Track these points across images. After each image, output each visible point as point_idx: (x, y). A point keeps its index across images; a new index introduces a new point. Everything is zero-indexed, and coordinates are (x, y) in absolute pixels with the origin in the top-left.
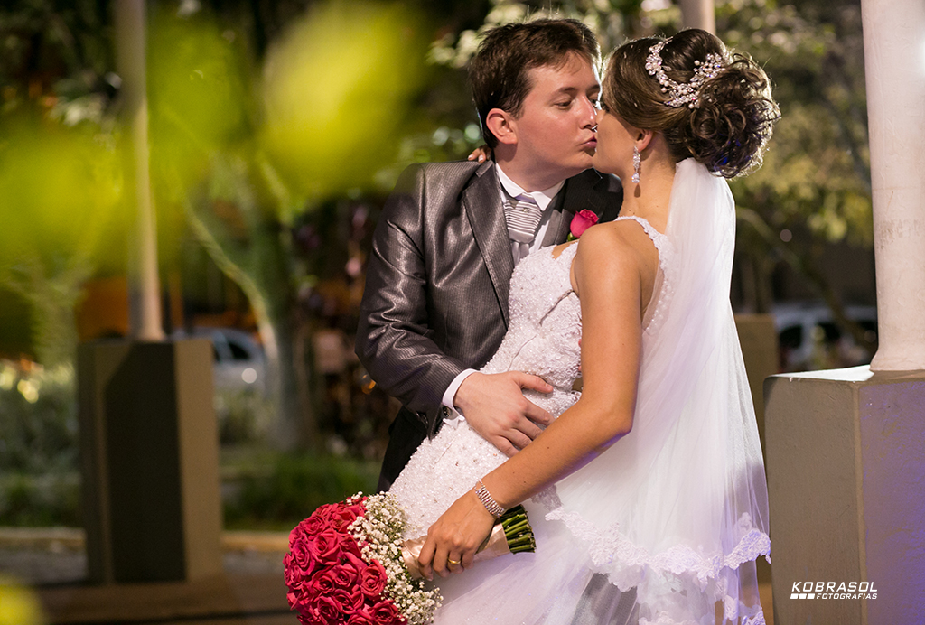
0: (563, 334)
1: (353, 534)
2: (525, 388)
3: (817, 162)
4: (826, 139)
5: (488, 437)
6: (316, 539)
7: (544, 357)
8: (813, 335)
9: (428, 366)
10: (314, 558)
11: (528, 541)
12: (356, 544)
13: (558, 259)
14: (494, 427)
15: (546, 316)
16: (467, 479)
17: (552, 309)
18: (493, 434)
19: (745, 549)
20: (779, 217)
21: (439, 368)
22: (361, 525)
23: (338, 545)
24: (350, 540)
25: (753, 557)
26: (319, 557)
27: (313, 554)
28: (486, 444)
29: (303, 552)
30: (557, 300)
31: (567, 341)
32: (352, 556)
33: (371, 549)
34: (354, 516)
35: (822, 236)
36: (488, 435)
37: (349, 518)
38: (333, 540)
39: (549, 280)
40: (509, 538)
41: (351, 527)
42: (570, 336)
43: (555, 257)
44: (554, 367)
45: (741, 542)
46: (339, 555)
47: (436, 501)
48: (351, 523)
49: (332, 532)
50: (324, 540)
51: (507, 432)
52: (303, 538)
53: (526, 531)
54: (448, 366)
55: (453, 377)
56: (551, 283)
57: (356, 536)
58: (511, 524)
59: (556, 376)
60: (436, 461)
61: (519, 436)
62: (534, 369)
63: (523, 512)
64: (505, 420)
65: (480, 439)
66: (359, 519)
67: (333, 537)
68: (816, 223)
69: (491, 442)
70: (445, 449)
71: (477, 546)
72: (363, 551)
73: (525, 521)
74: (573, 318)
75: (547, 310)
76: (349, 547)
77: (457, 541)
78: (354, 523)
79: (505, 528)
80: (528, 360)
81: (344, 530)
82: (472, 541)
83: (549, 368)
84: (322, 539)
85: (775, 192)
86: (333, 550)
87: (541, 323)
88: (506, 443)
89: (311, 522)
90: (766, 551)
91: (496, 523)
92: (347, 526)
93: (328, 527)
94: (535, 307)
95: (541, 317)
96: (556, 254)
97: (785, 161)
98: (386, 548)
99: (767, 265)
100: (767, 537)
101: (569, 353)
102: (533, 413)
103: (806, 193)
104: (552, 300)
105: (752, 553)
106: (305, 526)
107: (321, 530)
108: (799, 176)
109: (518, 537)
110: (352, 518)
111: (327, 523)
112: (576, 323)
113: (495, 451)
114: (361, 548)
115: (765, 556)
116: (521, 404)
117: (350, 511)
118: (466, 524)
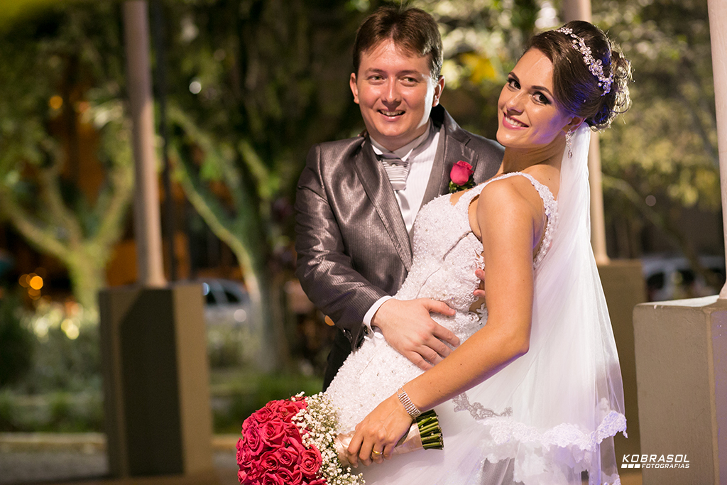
0: (463, 267)
1: (296, 423)
2: (432, 312)
3: (675, 143)
4: (681, 126)
5: (404, 352)
6: (265, 426)
7: (447, 286)
8: (673, 279)
9: (354, 292)
10: (263, 441)
11: (437, 440)
12: (298, 432)
13: (456, 206)
14: (408, 344)
15: (449, 252)
16: (387, 386)
17: (454, 247)
18: (407, 350)
19: (607, 427)
20: (645, 187)
21: (362, 294)
22: (303, 416)
23: (283, 431)
24: (294, 427)
25: (613, 433)
26: (268, 440)
27: (262, 438)
28: (401, 358)
29: (254, 436)
30: (458, 239)
31: (466, 273)
32: (294, 441)
33: (311, 436)
34: (297, 409)
35: (679, 203)
36: (402, 350)
37: (293, 410)
38: (280, 427)
39: (451, 223)
40: (423, 436)
41: (294, 418)
42: (468, 268)
43: (454, 204)
44: (456, 294)
45: (604, 421)
46: (283, 439)
47: (362, 406)
48: (295, 415)
49: (279, 421)
50: (272, 426)
51: (419, 348)
52: (255, 425)
53: (437, 431)
54: (370, 292)
55: (373, 302)
56: (452, 225)
57: (298, 424)
58: (425, 425)
59: (457, 301)
60: (361, 372)
61: (429, 352)
62: (439, 296)
63: (435, 415)
64: (417, 338)
65: (396, 354)
66: (302, 412)
67: (279, 425)
68: (674, 192)
69: (405, 356)
70: (367, 363)
71: (397, 440)
72: (303, 437)
73: (437, 423)
74: (471, 254)
75: (449, 248)
76: (292, 433)
77: (381, 435)
78: (297, 415)
79: (420, 428)
80: (433, 288)
81: (289, 420)
82: (393, 435)
83: (451, 295)
84: (270, 425)
85: (642, 168)
86: (279, 435)
87: (444, 259)
88: (418, 357)
89: (262, 413)
90: (623, 428)
91: (413, 422)
92: (292, 416)
93: (276, 417)
94: (439, 245)
95: (444, 253)
96: (454, 202)
97: (650, 143)
98: (322, 436)
99: (637, 225)
100: (623, 416)
101: (467, 282)
102: (439, 332)
103: (666, 167)
104: (454, 239)
105: (613, 430)
106: (257, 415)
107: (269, 419)
108: (661, 155)
109: (430, 435)
110: (295, 410)
111: (275, 413)
112: (474, 258)
113: (409, 363)
114: (302, 434)
115: (622, 432)
116: (429, 325)
117: (294, 405)
118: (389, 422)
